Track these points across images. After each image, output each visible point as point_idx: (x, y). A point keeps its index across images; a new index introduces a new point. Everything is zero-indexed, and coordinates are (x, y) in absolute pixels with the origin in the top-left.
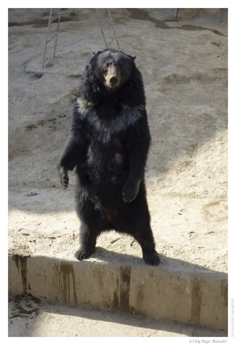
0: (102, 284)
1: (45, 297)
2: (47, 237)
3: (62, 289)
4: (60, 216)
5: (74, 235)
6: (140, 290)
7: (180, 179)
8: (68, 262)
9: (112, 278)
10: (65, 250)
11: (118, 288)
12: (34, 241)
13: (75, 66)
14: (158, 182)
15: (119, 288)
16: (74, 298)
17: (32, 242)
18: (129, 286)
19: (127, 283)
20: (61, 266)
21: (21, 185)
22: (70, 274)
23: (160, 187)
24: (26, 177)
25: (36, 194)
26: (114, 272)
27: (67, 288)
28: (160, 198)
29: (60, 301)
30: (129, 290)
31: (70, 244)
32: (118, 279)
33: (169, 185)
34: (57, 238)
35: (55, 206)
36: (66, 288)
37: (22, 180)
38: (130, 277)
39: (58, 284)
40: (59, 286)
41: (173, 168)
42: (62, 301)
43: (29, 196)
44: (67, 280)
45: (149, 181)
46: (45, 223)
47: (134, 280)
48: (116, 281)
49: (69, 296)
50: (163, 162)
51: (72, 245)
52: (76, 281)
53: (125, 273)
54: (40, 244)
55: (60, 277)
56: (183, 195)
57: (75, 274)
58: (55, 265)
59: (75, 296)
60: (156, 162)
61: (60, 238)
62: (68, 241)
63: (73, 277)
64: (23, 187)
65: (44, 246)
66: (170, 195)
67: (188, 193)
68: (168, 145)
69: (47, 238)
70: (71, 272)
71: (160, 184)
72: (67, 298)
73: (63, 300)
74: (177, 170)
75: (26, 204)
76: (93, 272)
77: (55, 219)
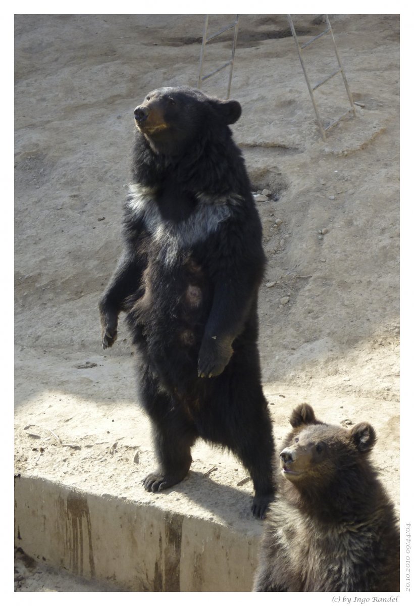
0: (134, 543)
1: (45, 557)
2: (67, 444)
3: (70, 546)
4: (114, 409)
5: (115, 446)
6: (198, 564)
7: (372, 361)
8: (80, 494)
9: (151, 533)
10: (85, 472)
11: (161, 555)
12: (42, 450)
13: (256, 126)
14: (326, 362)
15: (163, 555)
16: (89, 565)
17: (38, 451)
18: (180, 554)
19: (176, 547)
20: (68, 501)
21: (77, 347)
22: (82, 518)
23: (326, 372)
24: (89, 333)
25: (94, 365)
26: (155, 522)
27: (79, 545)
28: (318, 393)
29: (68, 568)
30: (178, 561)
31: (102, 462)
32: (161, 537)
33: (347, 370)
34: (83, 449)
35: (113, 391)
36: (77, 544)
37: (80, 338)
38: (181, 536)
39: (65, 535)
40: (65, 538)
41: (369, 336)
42: (70, 567)
43: (79, 367)
44: (79, 530)
45: (310, 359)
46: (79, 419)
47: (188, 543)
48: (159, 541)
49: (82, 560)
50: (353, 323)
51: (104, 463)
52: (92, 532)
53: (173, 526)
54: (49, 458)
55: (68, 521)
56: (366, 392)
57: (91, 519)
58: (60, 496)
59: (91, 560)
60: (340, 323)
61: (89, 450)
62: (100, 457)
63: (88, 526)
64: (79, 350)
65: (55, 461)
66: (340, 389)
67: (377, 389)
68: (377, 292)
69: (66, 446)
70: (85, 515)
71: (329, 367)
72: (79, 564)
73: (72, 566)
74: (375, 343)
75: (67, 382)
76: (121, 518)
77: (100, 414)
